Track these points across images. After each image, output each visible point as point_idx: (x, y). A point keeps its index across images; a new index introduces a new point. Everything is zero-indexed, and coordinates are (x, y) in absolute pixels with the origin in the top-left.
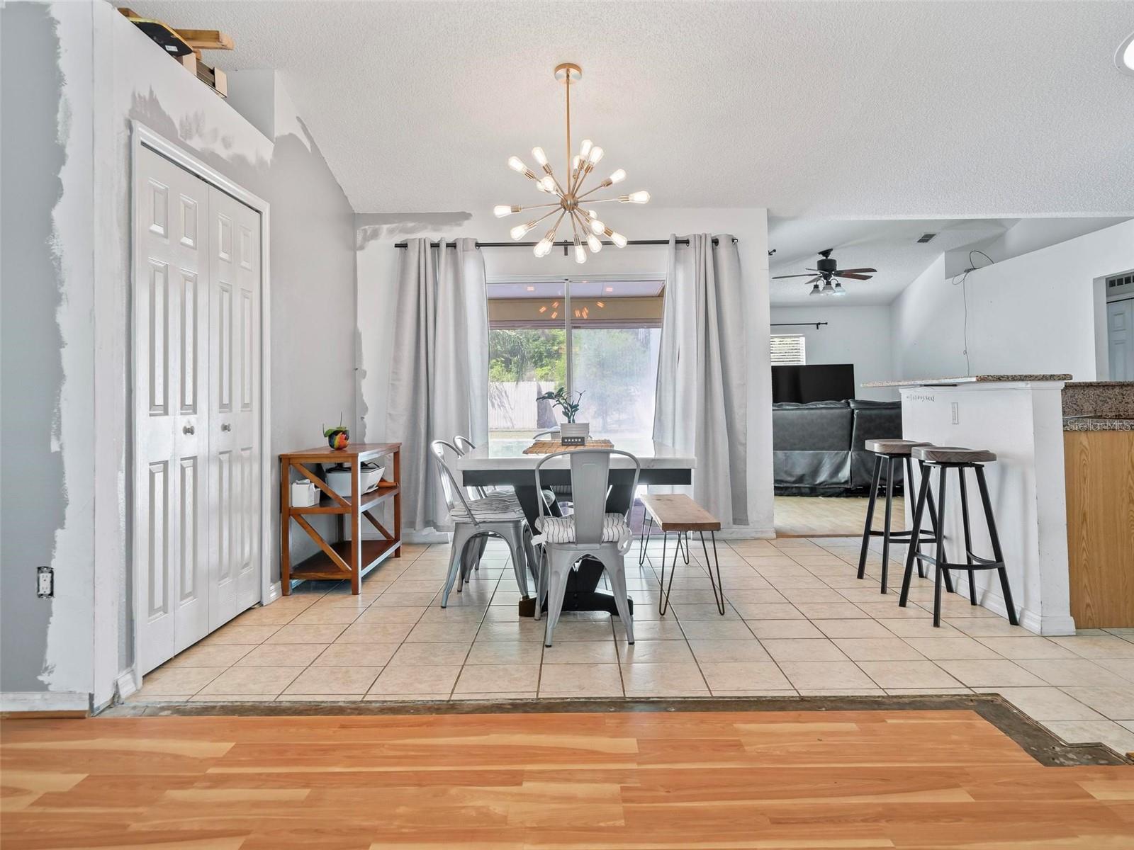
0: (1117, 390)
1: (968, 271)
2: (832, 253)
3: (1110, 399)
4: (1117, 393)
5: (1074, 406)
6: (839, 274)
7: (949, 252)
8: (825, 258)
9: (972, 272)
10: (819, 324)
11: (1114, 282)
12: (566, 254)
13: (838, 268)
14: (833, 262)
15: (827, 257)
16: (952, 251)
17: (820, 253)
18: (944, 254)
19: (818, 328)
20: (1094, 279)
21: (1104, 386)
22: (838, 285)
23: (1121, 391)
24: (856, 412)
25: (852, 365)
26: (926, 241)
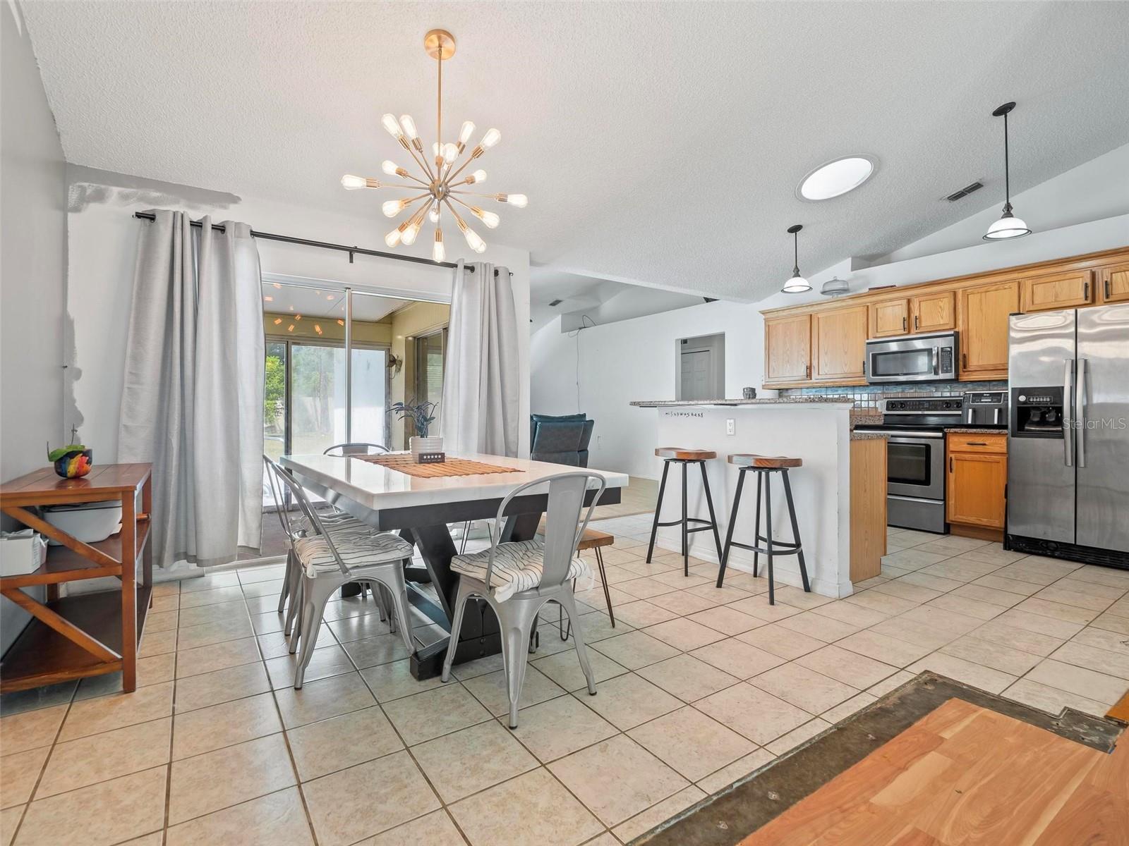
1: (580, 329)
7: (562, 315)
9: (583, 330)
11: (685, 341)
12: (351, 261)
16: (565, 314)
18: (560, 316)
20: (676, 338)
24: (539, 423)
26: (555, 305)
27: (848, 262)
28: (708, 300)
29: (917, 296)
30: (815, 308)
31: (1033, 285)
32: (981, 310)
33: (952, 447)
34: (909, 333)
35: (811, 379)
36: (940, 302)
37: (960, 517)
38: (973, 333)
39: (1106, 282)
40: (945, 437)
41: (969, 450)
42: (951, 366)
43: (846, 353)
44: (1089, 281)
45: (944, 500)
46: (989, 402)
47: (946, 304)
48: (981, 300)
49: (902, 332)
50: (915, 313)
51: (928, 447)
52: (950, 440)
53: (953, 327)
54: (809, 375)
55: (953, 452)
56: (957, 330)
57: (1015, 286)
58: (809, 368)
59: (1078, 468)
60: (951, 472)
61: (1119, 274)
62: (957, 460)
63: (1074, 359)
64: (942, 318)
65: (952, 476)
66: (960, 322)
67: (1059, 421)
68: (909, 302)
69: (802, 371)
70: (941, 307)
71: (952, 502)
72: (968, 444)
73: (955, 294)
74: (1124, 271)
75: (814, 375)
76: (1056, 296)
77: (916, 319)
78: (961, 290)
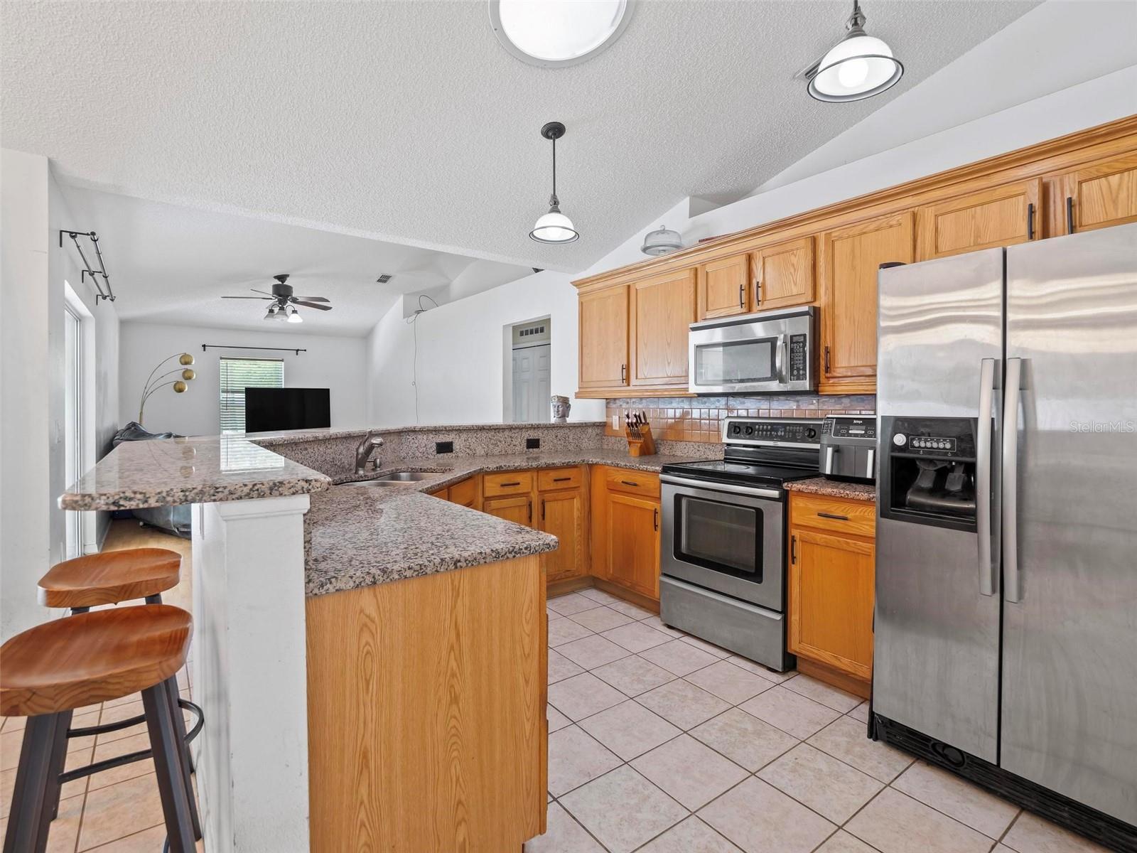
0: (507, 433)
1: (418, 312)
2: (288, 279)
3: (500, 442)
4: (506, 436)
5: (467, 450)
6: (295, 301)
8: (281, 283)
9: (422, 313)
10: (298, 350)
11: (516, 328)
13: (294, 295)
14: (289, 289)
15: (283, 282)
16: (408, 294)
17: (276, 277)
18: (401, 295)
19: (297, 354)
20: (504, 326)
21: (495, 429)
22: (294, 312)
23: (510, 434)
25: (328, 390)
26: (385, 282)
27: (685, 203)
28: (537, 270)
29: (762, 248)
30: (634, 276)
31: (936, 216)
32: (854, 268)
33: (795, 517)
34: (750, 311)
35: (629, 385)
36: (792, 257)
37: (808, 647)
38: (840, 310)
39: (1070, 200)
40: (785, 498)
41: (821, 526)
42: (804, 369)
43: (669, 344)
44: (1036, 202)
45: (785, 611)
46: (862, 435)
47: (801, 260)
48: (853, 251)
49: (738, 310)
50: (758, 277)
51: (759, 513)
52: (793, 504)
53: (810, 299)
54: (627, 380)
55: (798, 526)
56: (816, 304)
57: (906, 220)
58: (627, 368)
59: (1005, 603)
60: (793, 563)
61: (1096, 182)
62: (802, 541)
63: (1000, 357)
64: (795, 284)
65: (795, 570)
66: (822, 291)
67: (969, 491)
68: (750, 258)
69: (617, 375)
70: (793, 265)
71: (794, 618)
72: (819, 515)
73: (814, 241)
74: (1106, 175)
75: (633, 381)
76: (977, 236)
77: (758, 287)
78: (824, 233)
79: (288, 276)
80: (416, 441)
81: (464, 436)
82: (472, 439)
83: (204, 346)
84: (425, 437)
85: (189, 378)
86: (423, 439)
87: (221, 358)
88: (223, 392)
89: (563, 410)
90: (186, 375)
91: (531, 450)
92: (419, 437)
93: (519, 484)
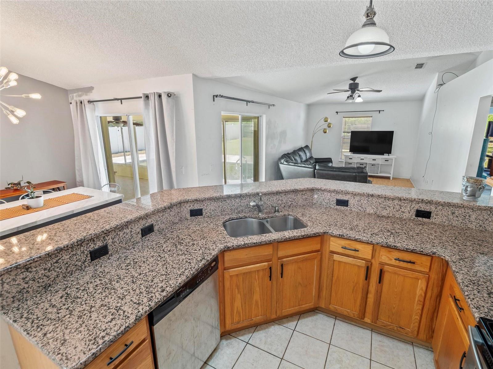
0: (396, 202)
1: (441, 85)
2: (357, 79)
3: (389, 207)
4: (395, 204)
6: (359, 90)
8: (353, 82)
10: (380, 111)
12: (122, 104)
13: (359, 87)
14: (357, 85)
15: (354, 81)
17: (351, 80)
18: (438, 73)
19: (379, 113)
21: (385, 198)
22: (359, 96)
25: (393, 132)
79: (357, 77)
80: (323, 196)
81: (357, 198)
82: (364, 201)
83: (337, 112)
84: (329, 194)
85: (329, 127)
86: (327, 196)
87: (344, 117)
88: (343, 132)
89: (472, 191)
90: (329, 126)
91: (420, 219)
92: (325, 193)
93: (358, 251)
